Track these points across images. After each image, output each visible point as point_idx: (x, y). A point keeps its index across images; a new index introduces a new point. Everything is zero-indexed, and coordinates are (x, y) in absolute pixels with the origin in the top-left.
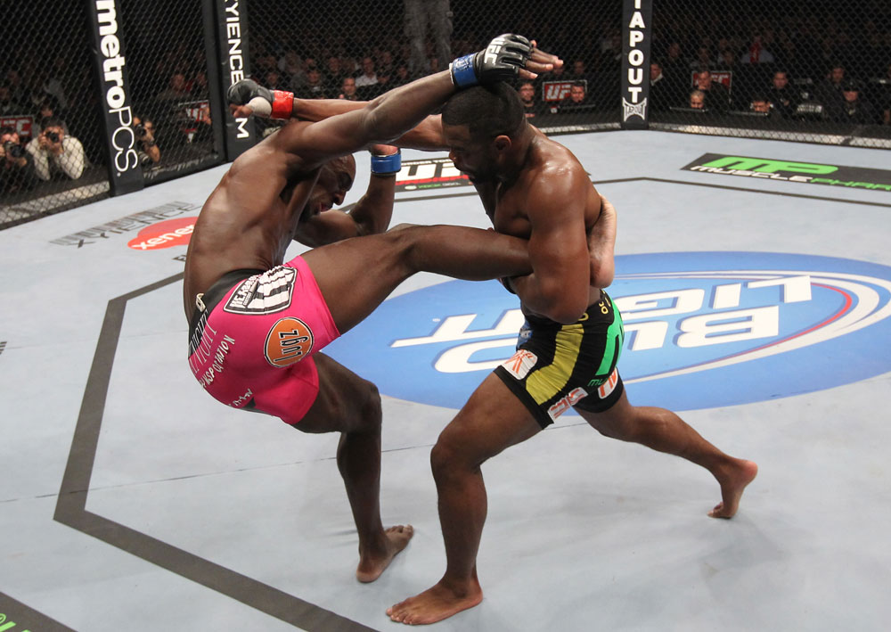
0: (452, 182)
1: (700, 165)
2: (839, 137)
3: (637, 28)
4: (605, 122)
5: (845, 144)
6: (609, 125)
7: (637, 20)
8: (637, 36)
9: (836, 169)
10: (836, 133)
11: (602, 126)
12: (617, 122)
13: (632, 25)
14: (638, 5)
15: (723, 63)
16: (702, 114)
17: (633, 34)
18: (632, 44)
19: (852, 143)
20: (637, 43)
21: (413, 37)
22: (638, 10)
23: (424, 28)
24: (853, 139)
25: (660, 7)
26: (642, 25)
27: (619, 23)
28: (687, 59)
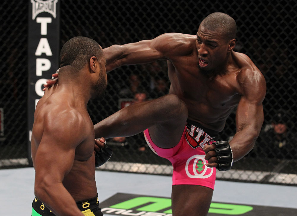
1: (108, 207)
2: (258, 173)
3: (44, 56)
4: (12, 157)
5: (265, 181)
6: (15, 161)
7: (44, 47)
9: (251, 209)
10: (254, 169)
11: (7, 162)
12: (24, 157)
14: (44, 31)
15: (156, 90)
16: (120, 147)
18: (39, 73)
19: (271, 180)
20: (44, 72)
24: (273, 176)
26: (49, 53)
28: (118, 86)
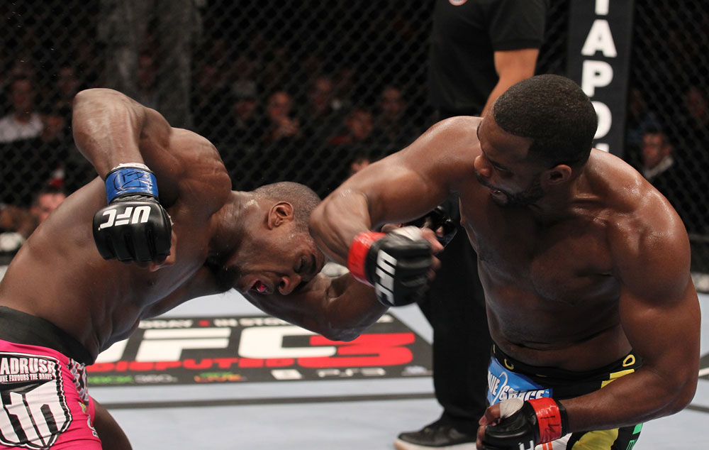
0: (158, 373)
7: (600, 38)
8: (597, 74)
13: (588, 49)
14: (602, 5)
17: (589, 68)
21: (118, 46)
22: (601, 17)
23: (142, 27)
25: (650, 13)
27: (559, 42)
